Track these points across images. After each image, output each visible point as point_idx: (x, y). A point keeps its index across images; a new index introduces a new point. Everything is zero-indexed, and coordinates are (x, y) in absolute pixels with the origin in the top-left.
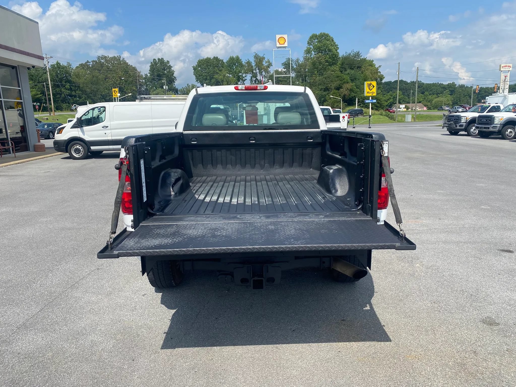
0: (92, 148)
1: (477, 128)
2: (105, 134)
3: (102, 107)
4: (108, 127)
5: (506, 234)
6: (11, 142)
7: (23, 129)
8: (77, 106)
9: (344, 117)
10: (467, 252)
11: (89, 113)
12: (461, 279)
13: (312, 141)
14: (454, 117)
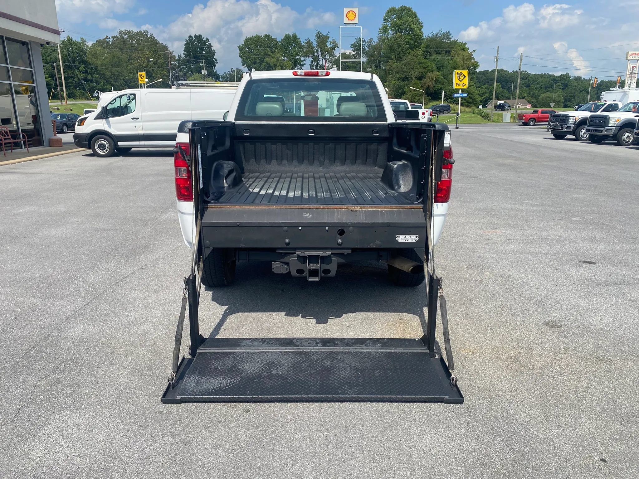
0: (120, 143)
1: (588, 130)
2: (136, 127)
3: (131, 95)
4: (138, 118)
5: (593, 246)
6: (23, 135)
7: (36, 119)
8: (99, 93)
9: (423, 114)
10: (544, 263)
11: (116, 101)
12: (531, 287)
13: (378, 135)
14: (560, 116)
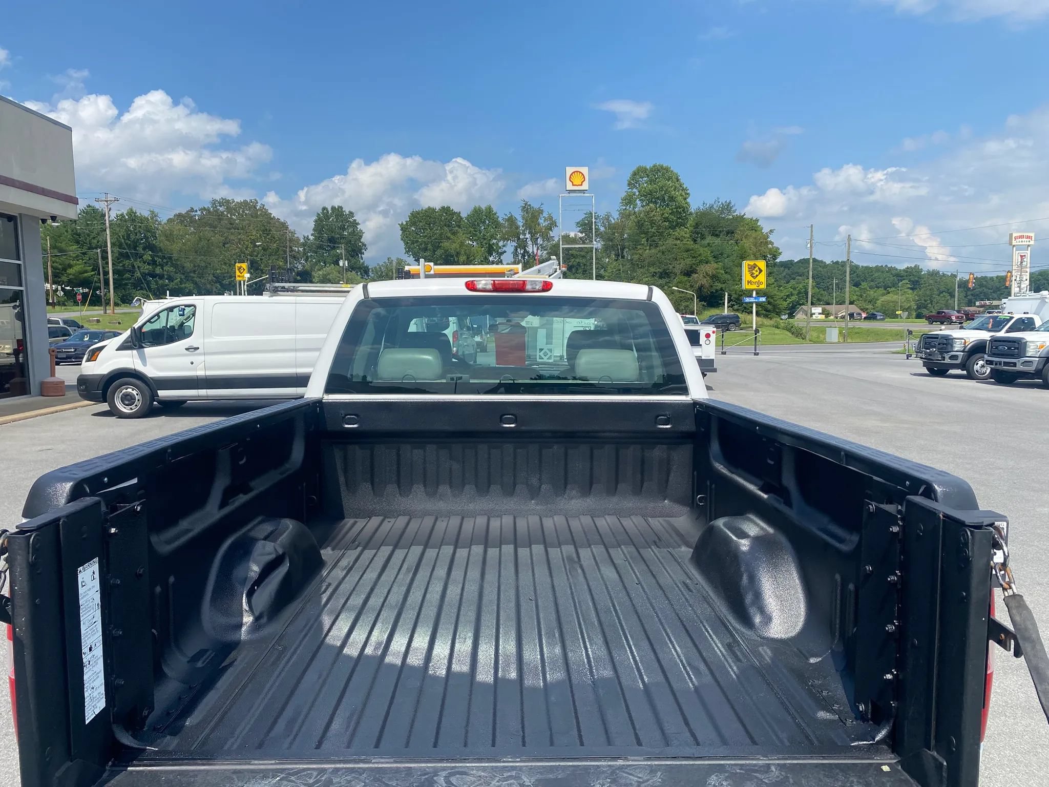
0: (162, 393)
1: (989, 363)
2: (192, 363)
3: (186, 306)
4: (198, 348)
7: (21, 347)
8: (142, 301)
9: (708, 336)
11: (159, 317)
13: (668, 427)
14: (937, 338)
